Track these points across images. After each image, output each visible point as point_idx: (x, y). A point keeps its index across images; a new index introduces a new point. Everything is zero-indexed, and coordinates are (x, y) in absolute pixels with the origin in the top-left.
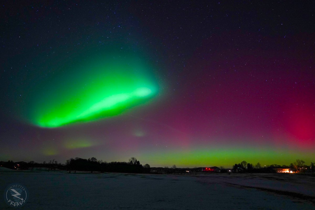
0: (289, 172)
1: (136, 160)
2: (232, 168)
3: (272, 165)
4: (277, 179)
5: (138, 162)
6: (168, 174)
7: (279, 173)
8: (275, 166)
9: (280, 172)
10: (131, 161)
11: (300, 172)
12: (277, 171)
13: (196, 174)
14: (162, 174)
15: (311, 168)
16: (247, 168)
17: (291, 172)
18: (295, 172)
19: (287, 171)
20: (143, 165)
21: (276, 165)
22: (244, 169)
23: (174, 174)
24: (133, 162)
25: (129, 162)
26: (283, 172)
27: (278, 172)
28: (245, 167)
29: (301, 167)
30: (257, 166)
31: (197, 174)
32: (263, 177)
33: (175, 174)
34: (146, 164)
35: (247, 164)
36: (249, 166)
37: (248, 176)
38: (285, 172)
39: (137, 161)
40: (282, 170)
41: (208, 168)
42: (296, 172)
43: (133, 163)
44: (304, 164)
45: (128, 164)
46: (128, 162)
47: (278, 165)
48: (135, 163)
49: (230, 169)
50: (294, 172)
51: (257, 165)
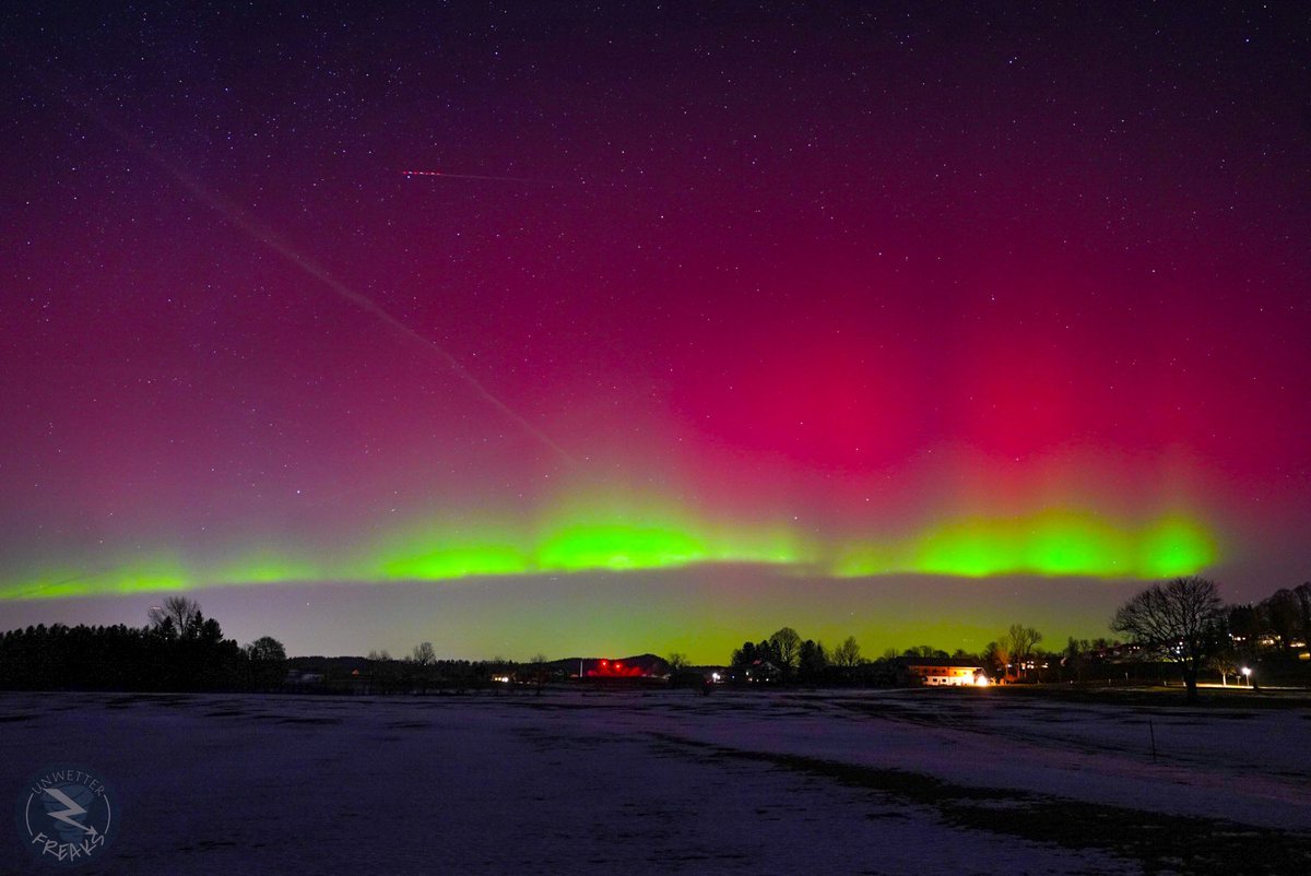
0: (975, 681)
1: (199, 614)
2: (727, 662)
3: (909, 652)
4: (909, 716)
5: (213, 626)
6: (383, 694)
7: (931, 686)
8: (922, 653)
9: (935, 680)
10: (164, 618)
11: (1015, 682)
12: (927, 680)
13: (537, 695)
14: (349, 692)
15: (1062, 662)
16: (796, 661)
17: (983, 682)
18: (998, 682)
19: (964, 677)
20: (240, 645)
21: (927, 650)
22: (786, 666)
23: (416, 695)
24: (178, 627)
25: (151, 627)
26: (950, 681)
27: (931, 681)
28: (790, 659)
29: (1027, 658)
30: (840, 655)
31: (542, 692)
32: (853, 705)
33: (424, 695)
34: (263, 640)
35: (798, 644)
36: (810, 651)
37: (790, 701)
38: (959, 684)
39: (206, 618)
40: (944, 673)
41: (611, 663)
42: (1002, 683)
43: (180, 633)
44: (1035, 646)
45: (146, 635)
46: (147, 628)
47: (938, 649)
48: (191, 632)
49: (717, 669)
50: (994, 684)
51: (843, 648)
